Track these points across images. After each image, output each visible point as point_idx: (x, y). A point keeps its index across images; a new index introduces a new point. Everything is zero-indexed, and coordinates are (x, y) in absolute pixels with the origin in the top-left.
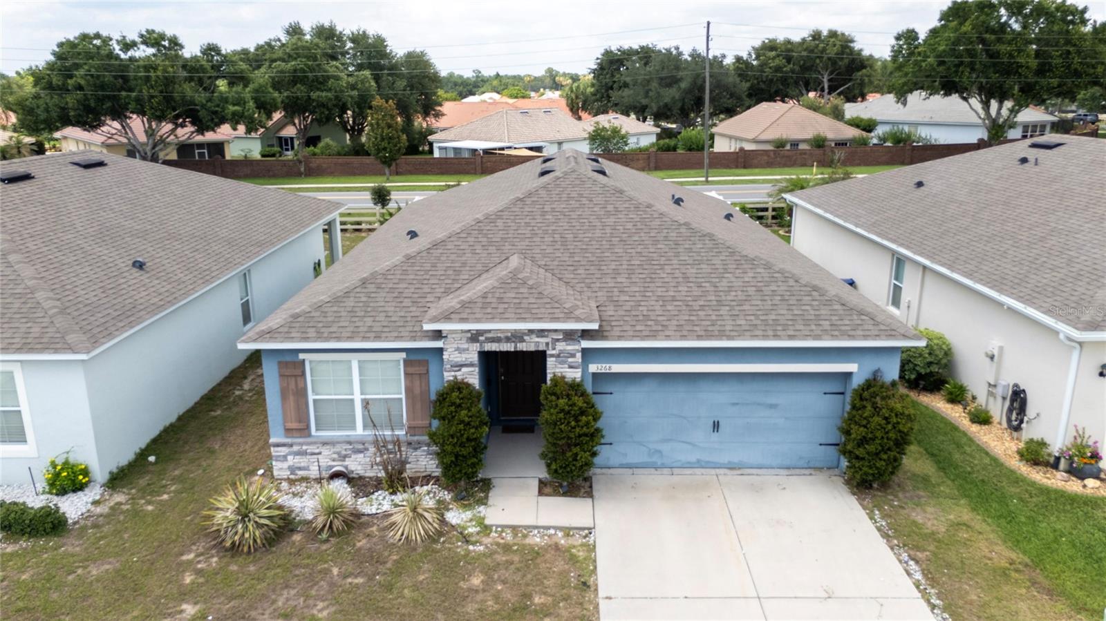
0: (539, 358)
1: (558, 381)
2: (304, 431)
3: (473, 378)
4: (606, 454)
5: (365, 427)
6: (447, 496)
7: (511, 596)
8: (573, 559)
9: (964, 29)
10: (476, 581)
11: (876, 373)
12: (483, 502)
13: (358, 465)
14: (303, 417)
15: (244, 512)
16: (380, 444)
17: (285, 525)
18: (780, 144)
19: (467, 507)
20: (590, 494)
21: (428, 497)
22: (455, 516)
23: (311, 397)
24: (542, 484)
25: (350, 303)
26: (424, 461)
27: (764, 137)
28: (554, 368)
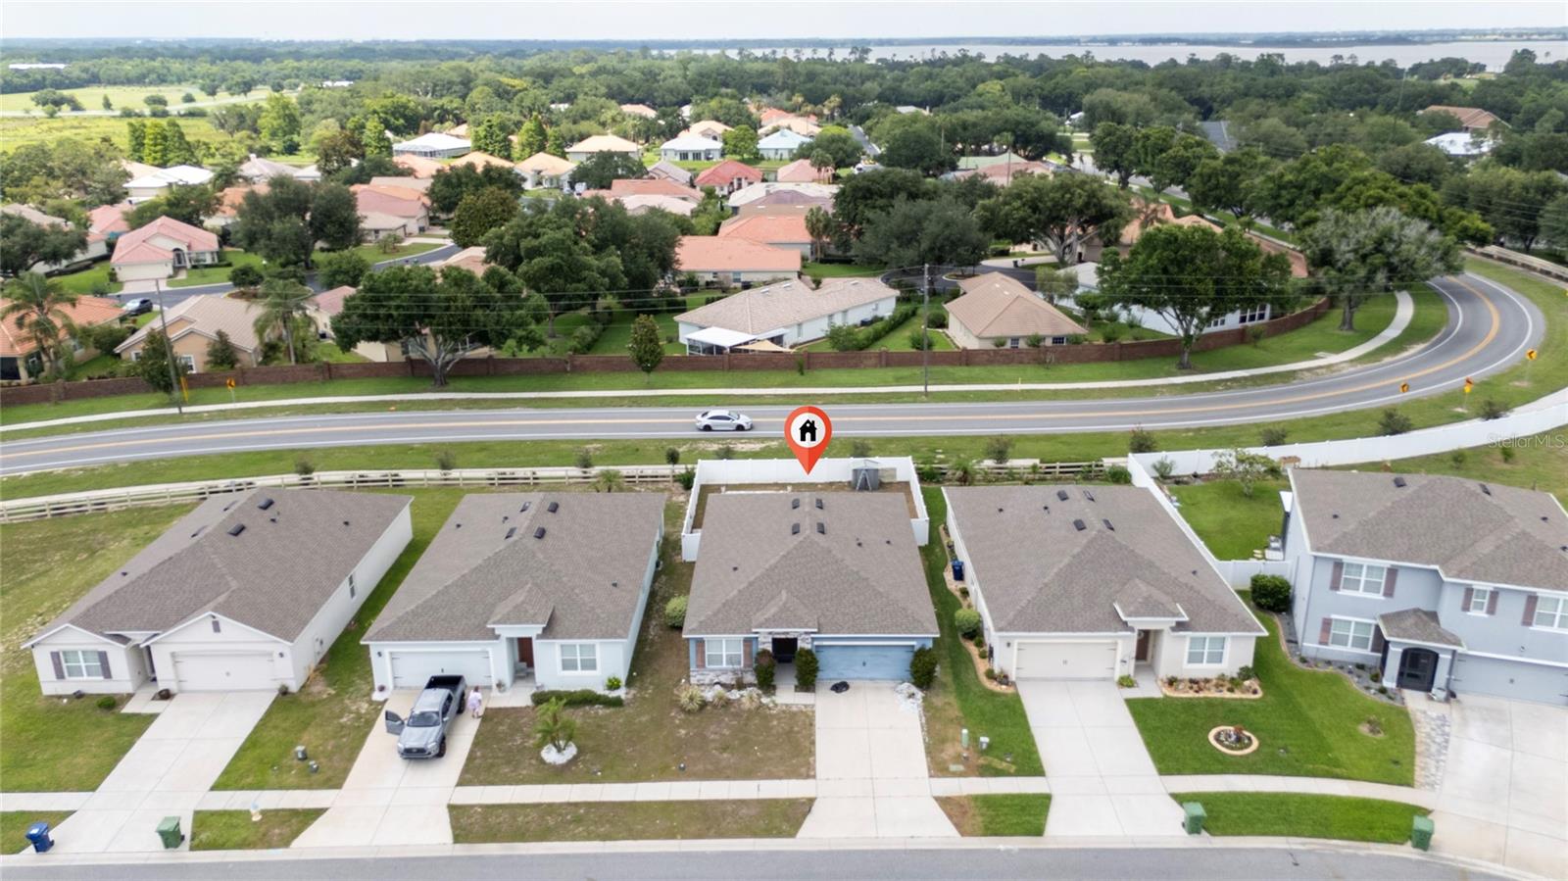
0: (795, 640)
1: (802, 649)
2: (703, 666)
3: (769, 647)
4: (820, 675)
5: (727, 663)
6: (760, 692)
7: (787, 728)
8: (807, 716)
9: (1151, 262)
10: (775, 723)
11: (923, 645)
12: (774, 694)
13: (723, 679)
14: (703, 661)
15: (691, 699)
16: (734, 672)
17: (704, 704)
18: (1000, 343)
19: (769, 697)
20: (814, 691)
21: (755, 691)
22: (765, 700)
23: (707, 653)
24: (796, 687)
25: (720, 616)
26: (750, 678)
27: (986, 334)
28: (800, 644)
